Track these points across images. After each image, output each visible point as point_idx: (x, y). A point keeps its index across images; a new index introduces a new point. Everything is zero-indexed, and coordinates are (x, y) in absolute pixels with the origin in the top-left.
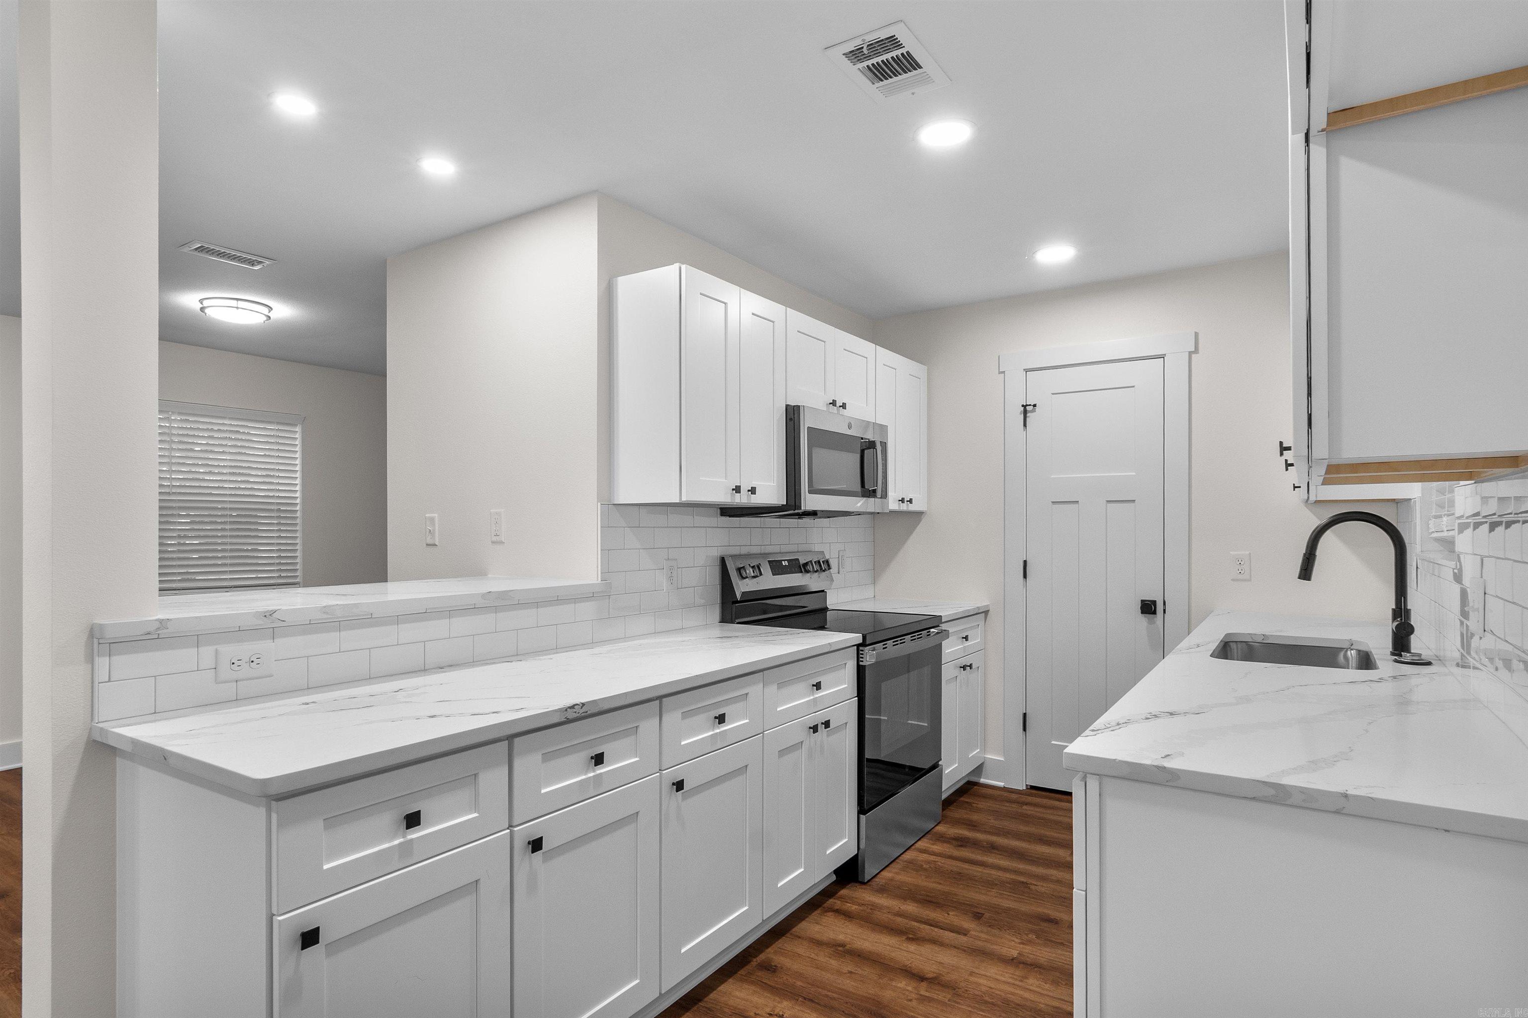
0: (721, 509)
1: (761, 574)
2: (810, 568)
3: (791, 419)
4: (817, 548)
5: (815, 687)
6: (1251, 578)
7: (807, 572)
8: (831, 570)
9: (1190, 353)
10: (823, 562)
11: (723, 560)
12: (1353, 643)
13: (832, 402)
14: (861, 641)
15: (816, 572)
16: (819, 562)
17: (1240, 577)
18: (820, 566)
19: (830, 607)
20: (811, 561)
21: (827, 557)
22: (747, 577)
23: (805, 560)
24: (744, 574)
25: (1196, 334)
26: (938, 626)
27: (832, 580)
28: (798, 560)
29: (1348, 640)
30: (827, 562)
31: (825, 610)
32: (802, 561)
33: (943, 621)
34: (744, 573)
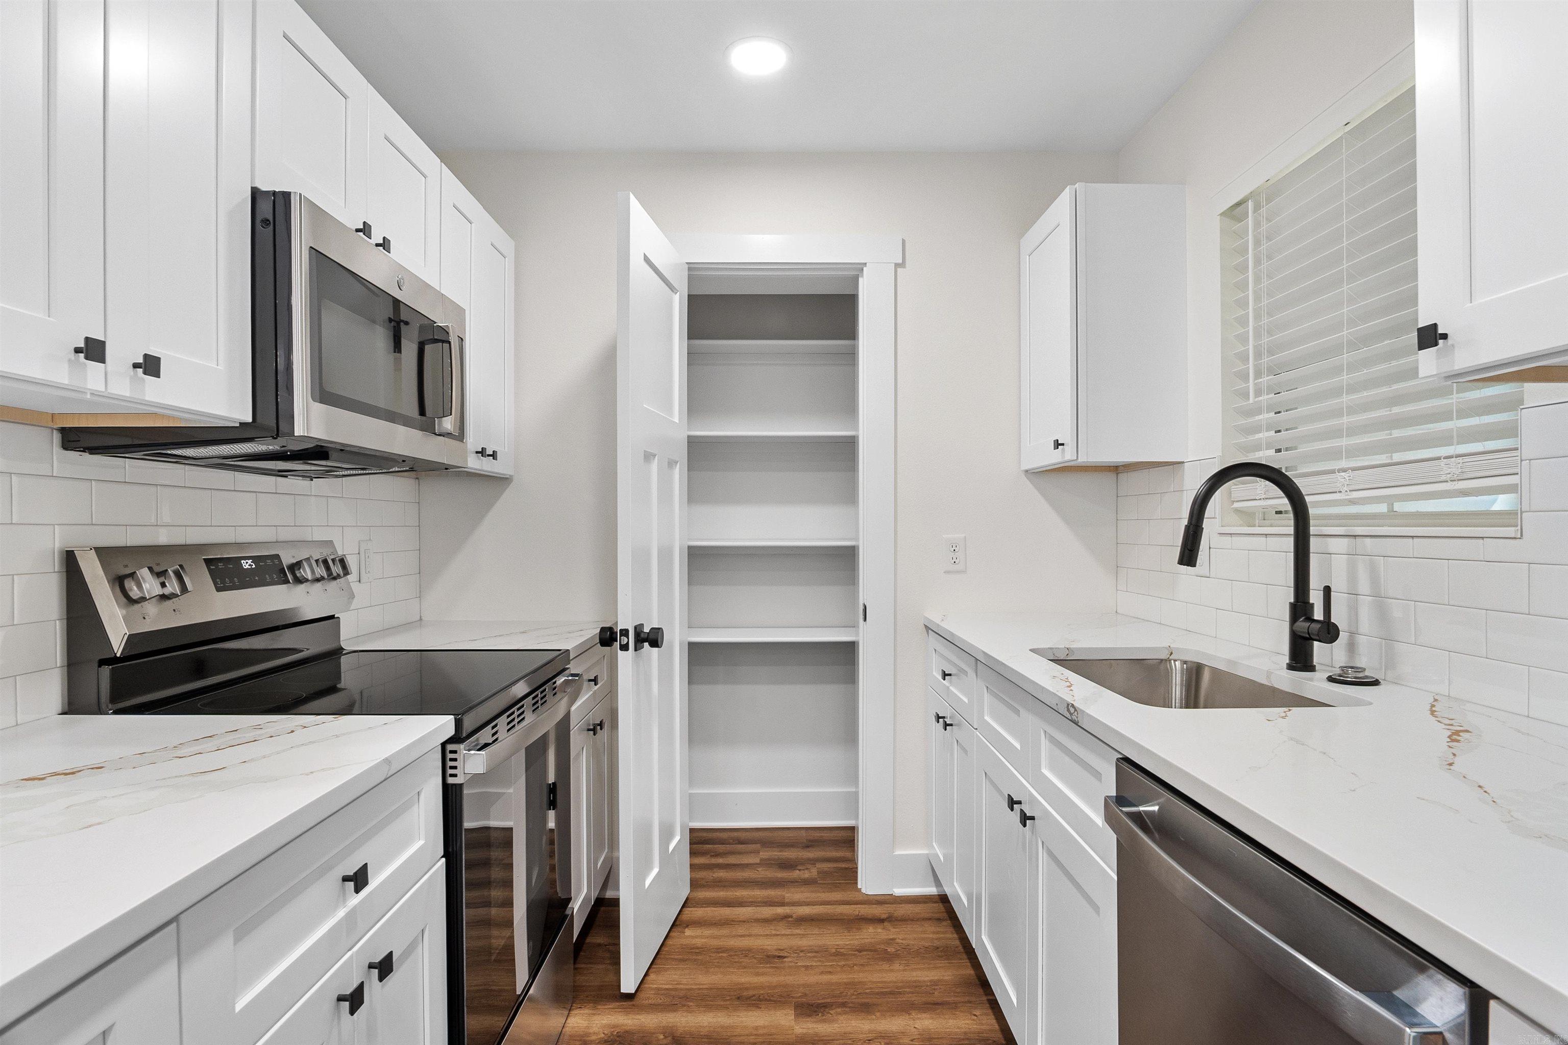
0: (63, 431)
1: (184, 589)
2: (305, 571)
3: (266, 222)
4: (319, 535)
5: (352, 884)
6: (966, 569)
7: (299, 581)
8: (348, 576)
9: (897, 265)
10: (333, 560)
11: (70, 560)
12: (1173, 652)
13: (362, 227)
14: (451, 732)
15: (318, 580)
16: (325, 562)
17: (956, 567)
18: (328, 568)
19: (347, 646)
20: (308, 559)
21: (340, 553)
22: (143, 599)
23: (294, 557)
24: (135, 593)
25: (904, 242)
26: (564, 670)
27: (352, 596)
28: (277, 557)
29: (1166, 648)
30: (342, 562)
31: (338, 651)
32: (287, 559)
33: (571, 659)
34: (135, 588)
